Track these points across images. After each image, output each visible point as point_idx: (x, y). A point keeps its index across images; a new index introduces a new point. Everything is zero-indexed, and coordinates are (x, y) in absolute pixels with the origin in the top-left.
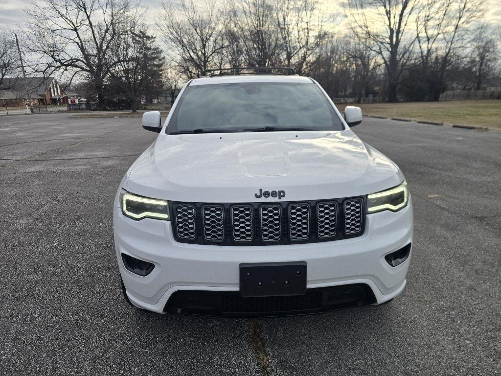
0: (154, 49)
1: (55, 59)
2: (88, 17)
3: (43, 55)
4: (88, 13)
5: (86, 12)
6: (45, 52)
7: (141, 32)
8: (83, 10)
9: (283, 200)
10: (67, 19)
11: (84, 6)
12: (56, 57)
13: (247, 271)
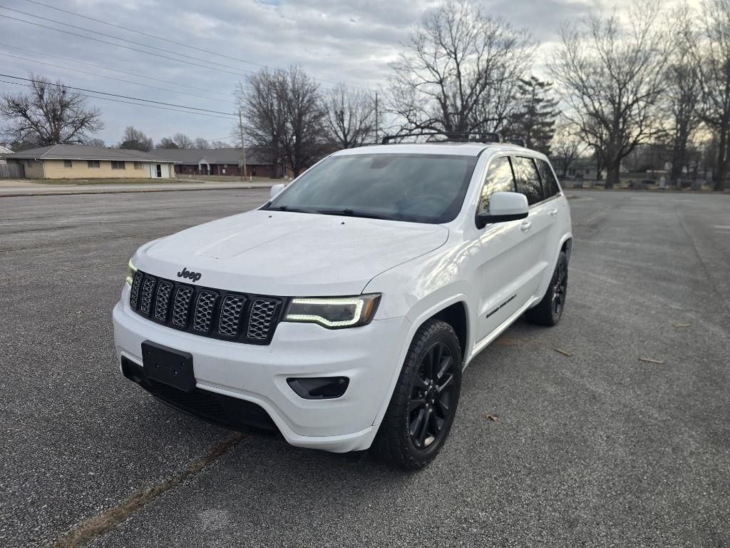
0: (548, 101)
1: (409, 120)
2: (458, 65)
3: (397, 115)
4: (459, 60)
5: (456, 59)
6: (400, 113)
7: (533, 78)
8: (453, 56)
9: (197, 283)
10: (433, 69)
11: (456, 51)
12: (412, 118)
13: (149, 349)
